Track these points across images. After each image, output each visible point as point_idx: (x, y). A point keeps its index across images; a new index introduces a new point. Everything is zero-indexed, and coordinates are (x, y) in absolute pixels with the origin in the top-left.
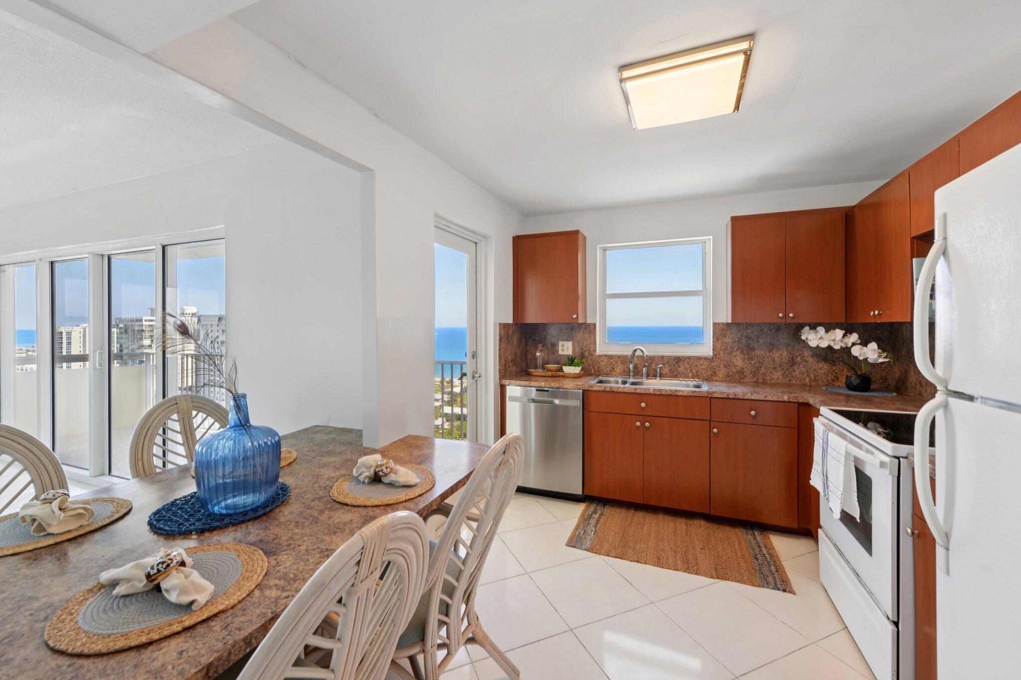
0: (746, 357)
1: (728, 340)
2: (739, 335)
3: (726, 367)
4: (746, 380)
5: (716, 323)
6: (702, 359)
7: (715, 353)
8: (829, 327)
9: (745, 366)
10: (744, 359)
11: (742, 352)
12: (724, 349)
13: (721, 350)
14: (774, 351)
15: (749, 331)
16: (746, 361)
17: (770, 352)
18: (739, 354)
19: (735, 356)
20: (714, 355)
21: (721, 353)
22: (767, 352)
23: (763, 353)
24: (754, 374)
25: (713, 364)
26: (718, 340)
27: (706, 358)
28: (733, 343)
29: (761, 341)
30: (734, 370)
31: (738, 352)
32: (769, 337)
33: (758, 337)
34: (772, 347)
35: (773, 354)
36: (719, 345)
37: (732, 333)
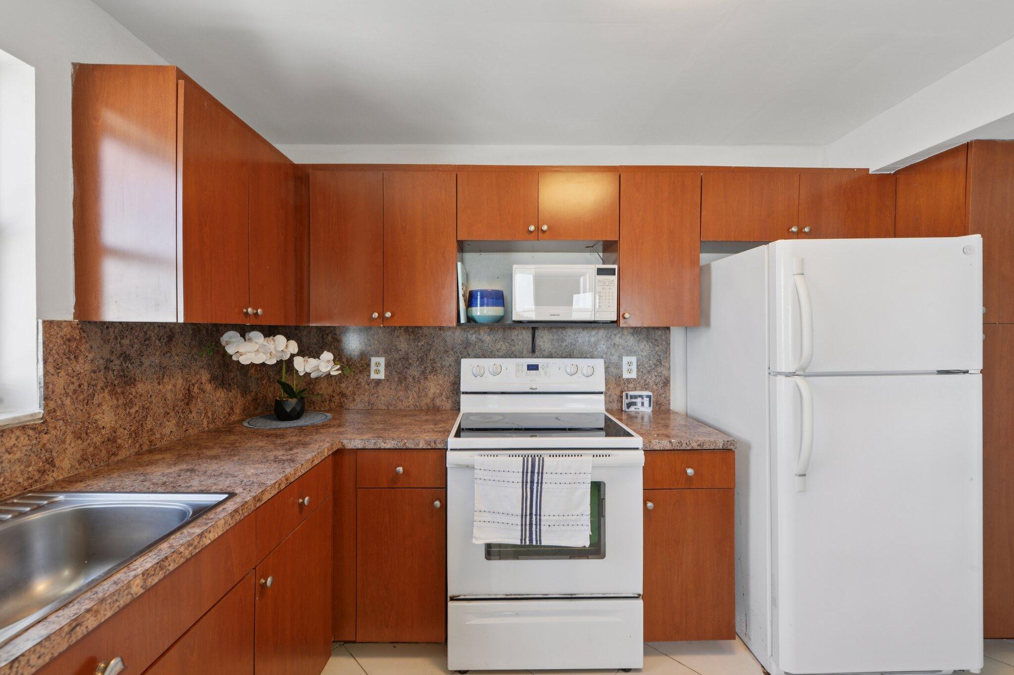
0: (121, 402)
1: (83, 367)
2: (106, 354)
3: (80, 438)
4: (122, 455)
5: (51, 322)
6: (12, 431)
7: (52, 405)
8: (269, 332)
9: (120, 422)
10: (118, 407)
11: (113, 393)
12: (75, 391)
13: (67, 394)
14: (166, 380)
15: (126, 342)
16: (121, 411)
17: (159, 384)
18: (108, 397)
19: (99, 405)
20: (50, 412)
21: (68, 402)
22: (155, 384)
23: (149, 387)
24: (135, 435)
25: (45, 438)
26: (58, 368)
27: (23, 428)
28: (94, 372)
29: (147, 363)
30: (97, 439)
31: (106, 394)
32: (158, 353)
33: (141, 354)
34: (162, 372)
35: (164, 387)
36: (60, 382)
37: (91, 347)
